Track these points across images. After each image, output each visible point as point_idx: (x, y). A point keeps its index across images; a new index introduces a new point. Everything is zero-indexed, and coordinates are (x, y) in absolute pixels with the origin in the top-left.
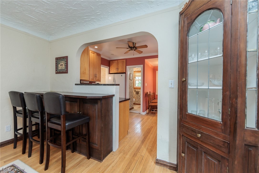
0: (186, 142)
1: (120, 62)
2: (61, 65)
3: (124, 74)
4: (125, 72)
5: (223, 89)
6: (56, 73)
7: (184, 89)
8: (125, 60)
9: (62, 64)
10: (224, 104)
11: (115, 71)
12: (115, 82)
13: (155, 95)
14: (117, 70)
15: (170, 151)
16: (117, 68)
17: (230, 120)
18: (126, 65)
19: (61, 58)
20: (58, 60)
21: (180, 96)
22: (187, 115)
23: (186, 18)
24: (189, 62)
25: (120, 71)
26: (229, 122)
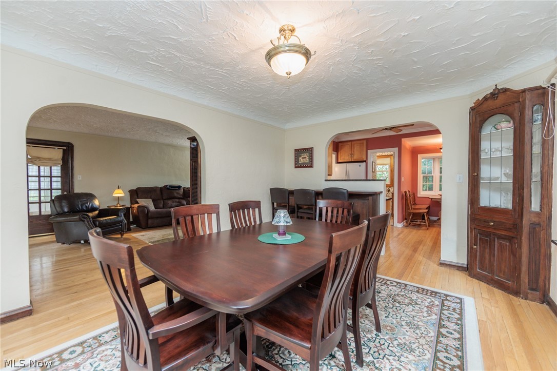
0: (479, 235)
1: (355, 145)
2: (302, 158)
3: (364, 163)
4: (365, 160)
5: (513, 182)
6: (296, 167)
7: (475, 183)
8: (365, 142)
9: (305, 156)
10: (514, 195)
11: (347, 159)
12: (348, 175)
13: (416, 198)
14: (351, 157)
15: (458, 250)
16: (351, 154)
17: (519, 207)
18: (367, 149)
19: (303, 149)
20: (298, 152)
21: (472, 190)
22: (479, 208)
23: (478, 115)
24: (482, 158)
25: (356, 158)
26: (517, 208)
